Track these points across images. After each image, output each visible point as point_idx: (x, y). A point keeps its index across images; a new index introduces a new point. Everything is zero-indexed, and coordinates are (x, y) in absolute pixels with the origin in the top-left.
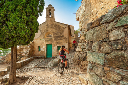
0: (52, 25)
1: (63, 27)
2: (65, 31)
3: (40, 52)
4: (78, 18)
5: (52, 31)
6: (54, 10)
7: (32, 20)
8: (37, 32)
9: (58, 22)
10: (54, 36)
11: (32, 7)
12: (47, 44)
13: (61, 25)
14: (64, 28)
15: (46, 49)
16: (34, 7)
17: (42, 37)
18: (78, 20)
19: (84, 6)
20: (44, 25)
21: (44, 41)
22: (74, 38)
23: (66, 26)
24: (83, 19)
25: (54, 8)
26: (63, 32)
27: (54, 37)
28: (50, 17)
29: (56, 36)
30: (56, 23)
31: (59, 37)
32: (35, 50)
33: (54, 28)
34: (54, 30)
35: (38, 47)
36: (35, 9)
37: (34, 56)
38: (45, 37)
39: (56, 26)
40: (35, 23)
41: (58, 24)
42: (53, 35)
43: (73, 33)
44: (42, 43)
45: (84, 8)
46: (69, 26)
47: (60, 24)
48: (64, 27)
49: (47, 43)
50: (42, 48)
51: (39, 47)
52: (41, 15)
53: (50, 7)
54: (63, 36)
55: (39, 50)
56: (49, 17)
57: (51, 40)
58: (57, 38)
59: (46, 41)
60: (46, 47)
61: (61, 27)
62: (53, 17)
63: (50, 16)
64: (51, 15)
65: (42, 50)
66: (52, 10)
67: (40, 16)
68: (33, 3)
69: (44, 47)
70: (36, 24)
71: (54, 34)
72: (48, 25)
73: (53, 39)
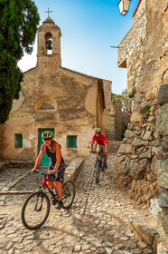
0: (53, 77)
1: (85, 83)
2: (88, 95)
3: (21, 150)
4: (125, 62)
5: (54, 93)
6: (60, 35)
7: (6, 64)
8: (17, 97)
9: (70, 71)
10: (60, 108)
11: (7, 29)
12: (39, 129)
13: (78, 79)
14: (86, 88)
15: (36, 141)
16: (11, 29)
17: (28, 109)
18: (124, 65)
19: (140, 29)
20: (32, 77)
21: (33, 120)
22: (111, 113)
23: (91, 81)
24: (137, 65)
25: (59, 29)
26: (83, 97)
27: (60, 111)
28: (50, 56)
29: (65, 107)
30: (65, 73)
31: (73, 110)
32: (7, 145)
33: (60, 87)
34: (60, 92)
35: (16, 135)
36: (14, 35)
37: (4, 160)
38: (36, 109)
39: (64, 79)
40: (14, 74)
41: (70, 75)
42: (55, 105)
43: (108, 100)
44: (27, 126)
45: (142, 33)
46: (100, 83)
47: (74, 76)
48: (87, 83)
49: (40, 126)
50: (27, 139)
51: (19, 137)
52: (29, 51)
53: (49, 25)
54: (83, 109)
55: (19, 145)
56: (45, 54)
57: (51, 117)
58: (68, 113)
59: (37, 120)
60: (36, 137)
61: (77, 83)
62: (57, 55)
63: (50, 52)
64: (50, 48)
65: (27, 143)
66: (54, 34)
67: (25, 54)
68: (9, 16)
69: (32, 137)
70: (16, 77)
71: (59, 103)
72: (42, 77)
73: (58, 116)
